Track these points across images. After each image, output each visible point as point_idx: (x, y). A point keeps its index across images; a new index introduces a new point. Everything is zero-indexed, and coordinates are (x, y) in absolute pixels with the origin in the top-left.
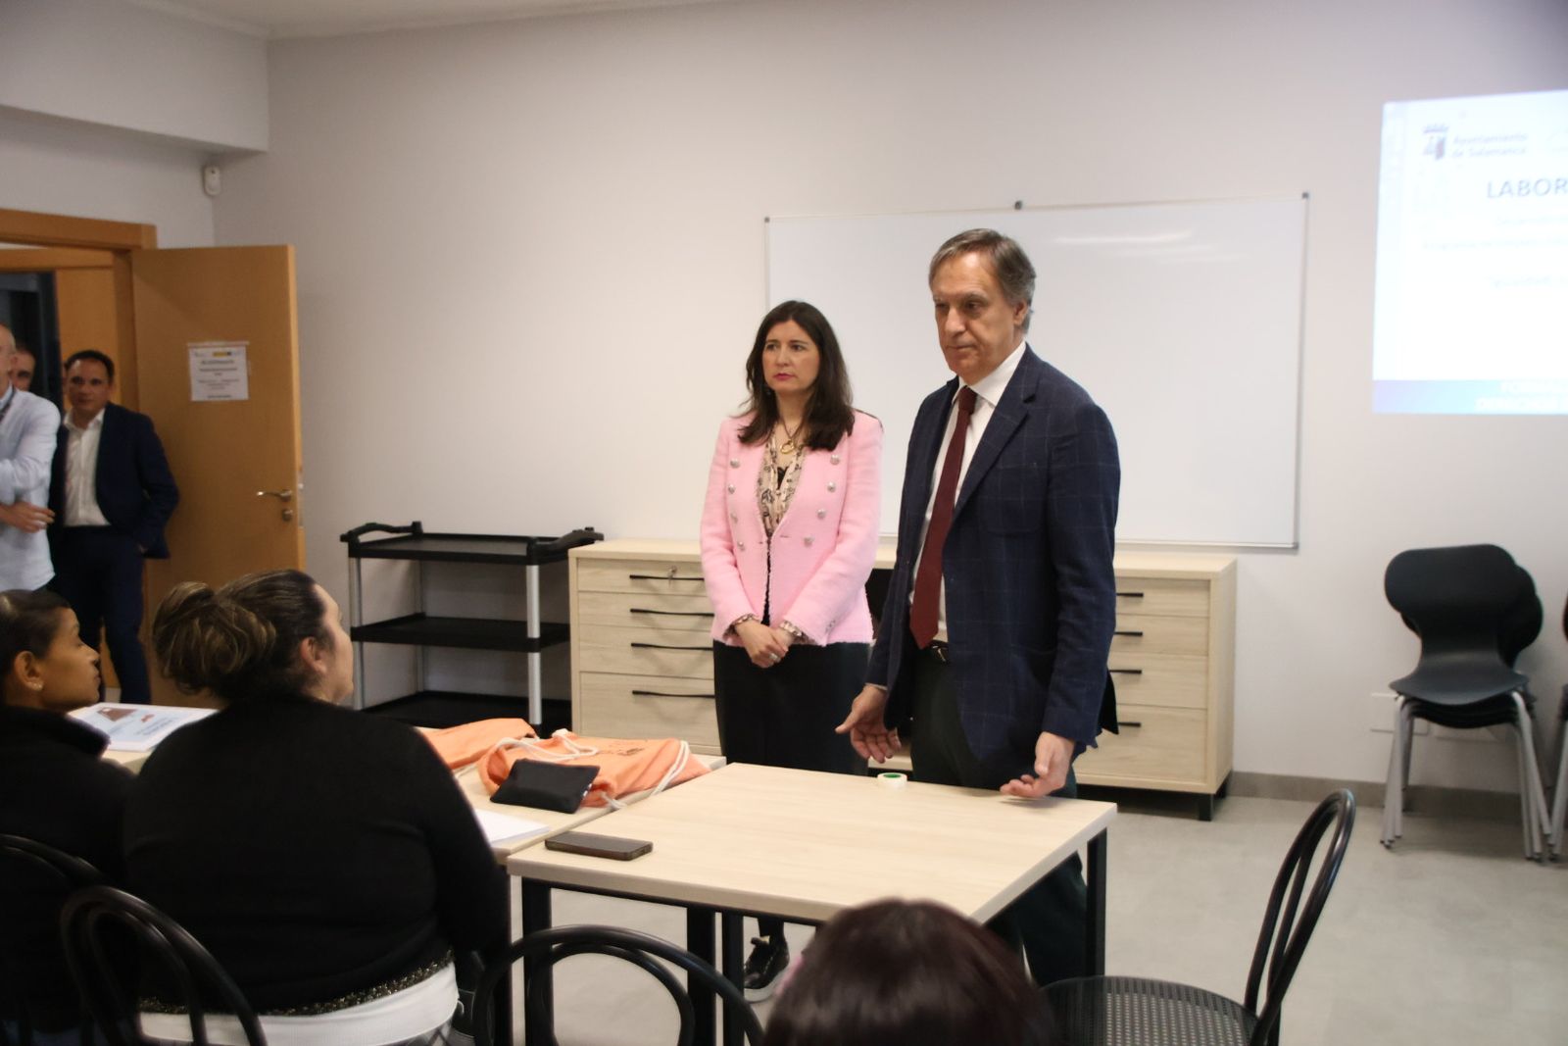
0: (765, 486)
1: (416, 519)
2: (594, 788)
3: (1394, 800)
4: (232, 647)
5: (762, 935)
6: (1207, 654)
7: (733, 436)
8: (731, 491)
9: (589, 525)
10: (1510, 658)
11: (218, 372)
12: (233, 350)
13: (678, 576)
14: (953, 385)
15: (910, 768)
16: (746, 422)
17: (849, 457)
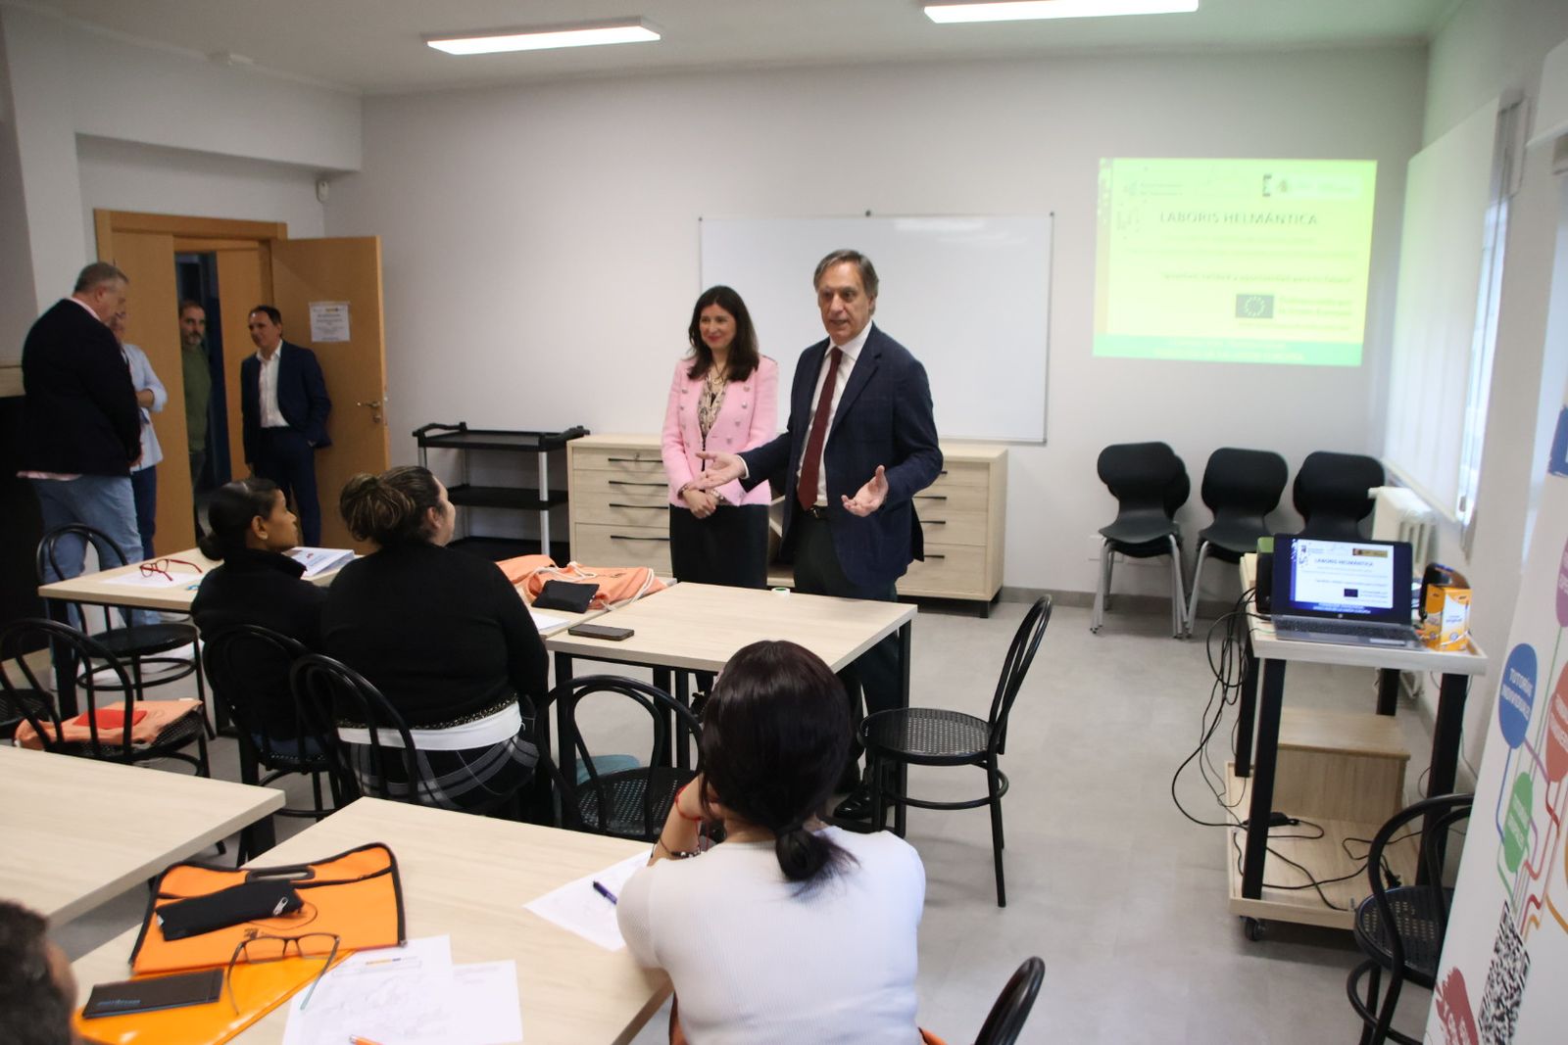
0: (703, 405)
1: (463, 421)
2: (596, 598)
3: (1099, 603)
4: (391, 513)
5: (700, 691)
6: (987, 511)
7: (685, 373)
8: (682, 408)
9: (580, 424)
10: (1171, 514)
11: (329, 322)
12: (339, 307)
13: (640, 459)
14: (826, 343)
15: (793, 585)
16: (692, 364)
17: (756, 387)
